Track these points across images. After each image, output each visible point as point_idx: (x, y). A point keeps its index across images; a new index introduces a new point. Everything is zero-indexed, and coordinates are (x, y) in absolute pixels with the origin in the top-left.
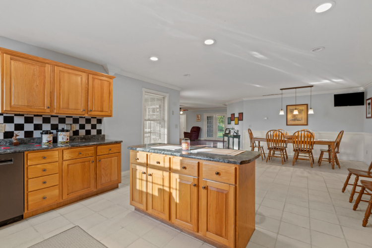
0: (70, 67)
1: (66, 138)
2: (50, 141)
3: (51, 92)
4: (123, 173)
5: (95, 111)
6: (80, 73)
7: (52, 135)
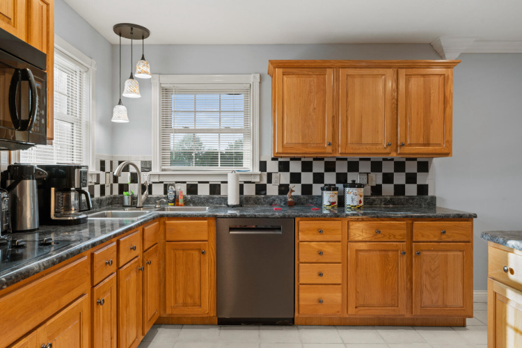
0: (364, 64)
1: (357, 199)
2: (333, 203)
3: (333, 117)
4: (477, 294)
5: (411, 145)
6: (381, 71)
7: (336, 192)
